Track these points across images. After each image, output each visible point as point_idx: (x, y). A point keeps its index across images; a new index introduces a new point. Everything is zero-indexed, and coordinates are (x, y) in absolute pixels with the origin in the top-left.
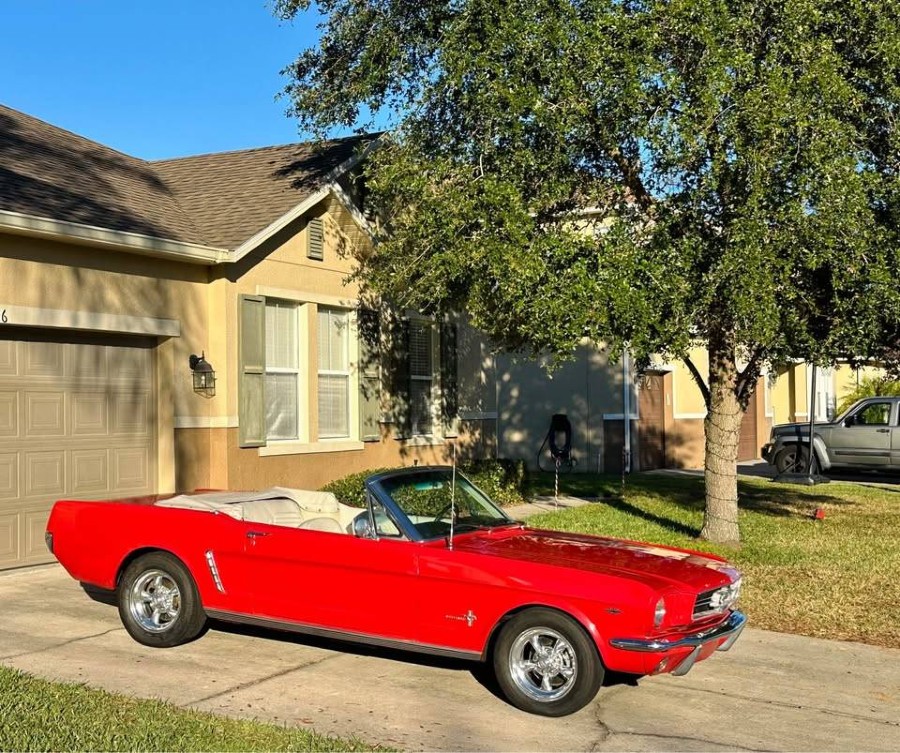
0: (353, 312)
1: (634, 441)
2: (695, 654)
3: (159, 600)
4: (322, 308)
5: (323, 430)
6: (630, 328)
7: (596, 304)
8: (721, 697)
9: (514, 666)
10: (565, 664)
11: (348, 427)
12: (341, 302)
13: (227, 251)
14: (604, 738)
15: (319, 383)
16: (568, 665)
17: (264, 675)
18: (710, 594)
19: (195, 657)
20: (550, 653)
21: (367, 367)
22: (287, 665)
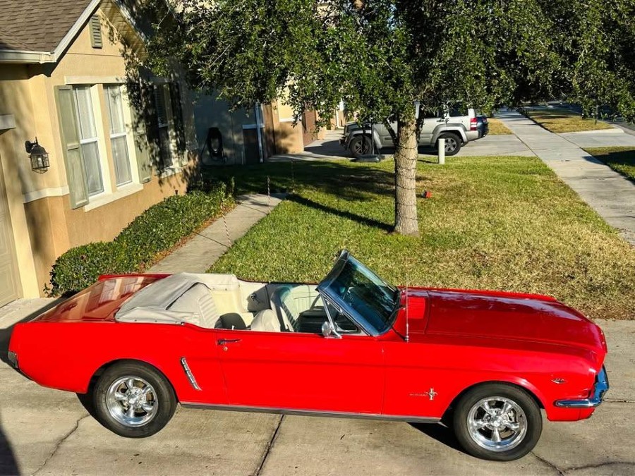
0: (123, 86)
1: (264, 141)
4: (106, 86)
5: (119, 179)
10: (511, 420)
11: (130, 174)
12: (117, 79)
13: (49, 53)
15: (112, 146)
16: (514, 421)
20: (497, 412)
21: (138, 126)
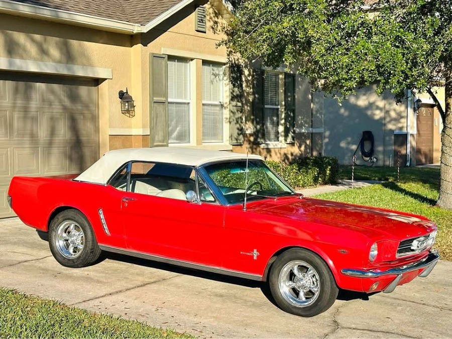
2: (397, 280)
3: (72, 239)
4: (205, 62)
5: (206, 137)
6: (390, 73)
7: (369, 58)
8: (421, 306)
9: (282, 284)
10: (314, 284)
11: (222, 136)
13: (140, 25)
14: (333, 331)
15: (203, 109)
16: (316, 285)
17: (130, 286)
18: (412, 240)
19: (92, 274)
20: (304, 276)
22: (147, 280)
